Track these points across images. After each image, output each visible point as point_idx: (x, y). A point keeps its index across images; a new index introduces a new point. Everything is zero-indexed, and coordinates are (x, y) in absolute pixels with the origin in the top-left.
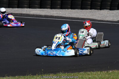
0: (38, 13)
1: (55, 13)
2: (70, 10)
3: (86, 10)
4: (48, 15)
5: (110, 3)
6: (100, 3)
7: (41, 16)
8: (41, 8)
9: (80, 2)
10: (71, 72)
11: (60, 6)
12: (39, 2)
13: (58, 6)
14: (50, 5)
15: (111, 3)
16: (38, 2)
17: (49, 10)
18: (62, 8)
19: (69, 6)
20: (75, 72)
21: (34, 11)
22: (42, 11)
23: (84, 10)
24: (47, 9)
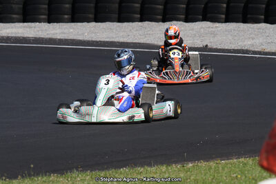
0: (18, 33)
1: (58, 31)
2: (93, 24)
3: (131, 24)
4: (42, 36)
5: (185, 6)
6: (161, 7)
7: (25, 40)
8: (24, 21)
9: (117, 5)
10: (99, 170)
11: (70, 16)
12: (21, 6)
13: (66, 16)
14: (47, 12)
15: (188, 5)
16: (18, 7)
17: (45, 26)
18: (74, 20)
19: (91, 16)
20: (108, 169)
21: (9, 28)
22: (28, 29)
23: (125, 24)
24: (40, 22)
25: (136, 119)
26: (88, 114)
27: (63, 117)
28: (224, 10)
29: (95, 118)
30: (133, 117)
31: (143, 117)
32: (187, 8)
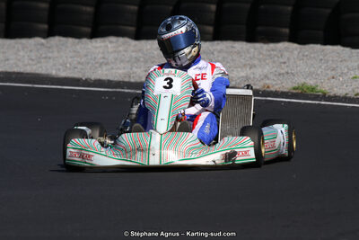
25: (239, 159)
26: (140, 149)
27: (82, 156)
28: (213, 16)
29: (157, 156)
30: (233, 154)
31: (253, 156)
32: (140, 13)
